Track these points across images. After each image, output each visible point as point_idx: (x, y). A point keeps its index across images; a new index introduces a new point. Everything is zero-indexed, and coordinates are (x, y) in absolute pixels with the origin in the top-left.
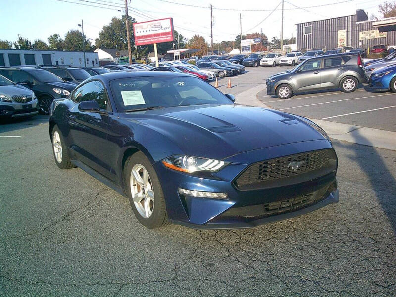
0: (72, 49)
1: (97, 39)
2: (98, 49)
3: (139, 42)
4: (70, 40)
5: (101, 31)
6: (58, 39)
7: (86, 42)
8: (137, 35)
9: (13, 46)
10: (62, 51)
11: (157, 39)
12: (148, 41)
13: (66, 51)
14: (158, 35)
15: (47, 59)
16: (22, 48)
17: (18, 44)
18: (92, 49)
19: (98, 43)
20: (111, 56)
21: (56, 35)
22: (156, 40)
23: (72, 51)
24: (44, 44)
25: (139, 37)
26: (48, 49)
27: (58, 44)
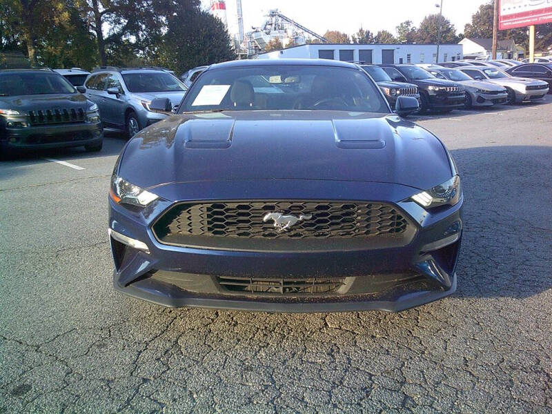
0: (426, 41)
1: (467, 25)
2: (465, 39)
3: (506, 24)
4: (426, 28)
5: (475, 14)
6: (410, 28)
7: (449, 30)
8: (502, 13)
9: (351, 39)
10: (412, 44)
11: (536, 19)
12: (521, 22)
13: (417, 44)
14: (540, 11)
15: (388, 56)
16: (361, 42)
17: (356, 37)
18: (456, 40)
19: (469, 30)
20: (483, 48)
21: (408, 23)
22: (534, 20)
23: (426, 44)
24: (389, 35)
25: (506, 17)
26: (395, 42)
27: (409, 34)
